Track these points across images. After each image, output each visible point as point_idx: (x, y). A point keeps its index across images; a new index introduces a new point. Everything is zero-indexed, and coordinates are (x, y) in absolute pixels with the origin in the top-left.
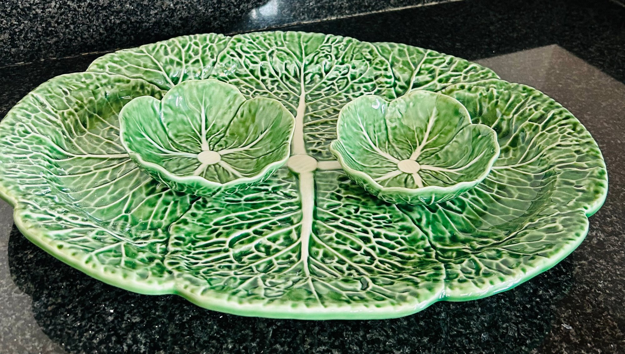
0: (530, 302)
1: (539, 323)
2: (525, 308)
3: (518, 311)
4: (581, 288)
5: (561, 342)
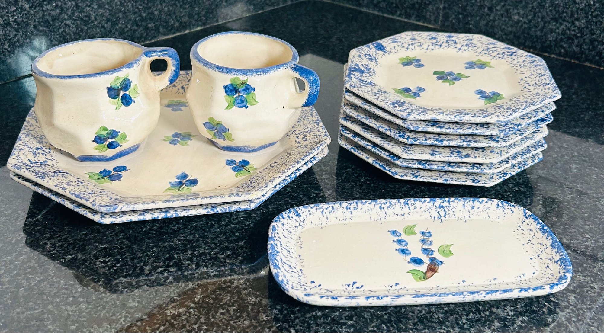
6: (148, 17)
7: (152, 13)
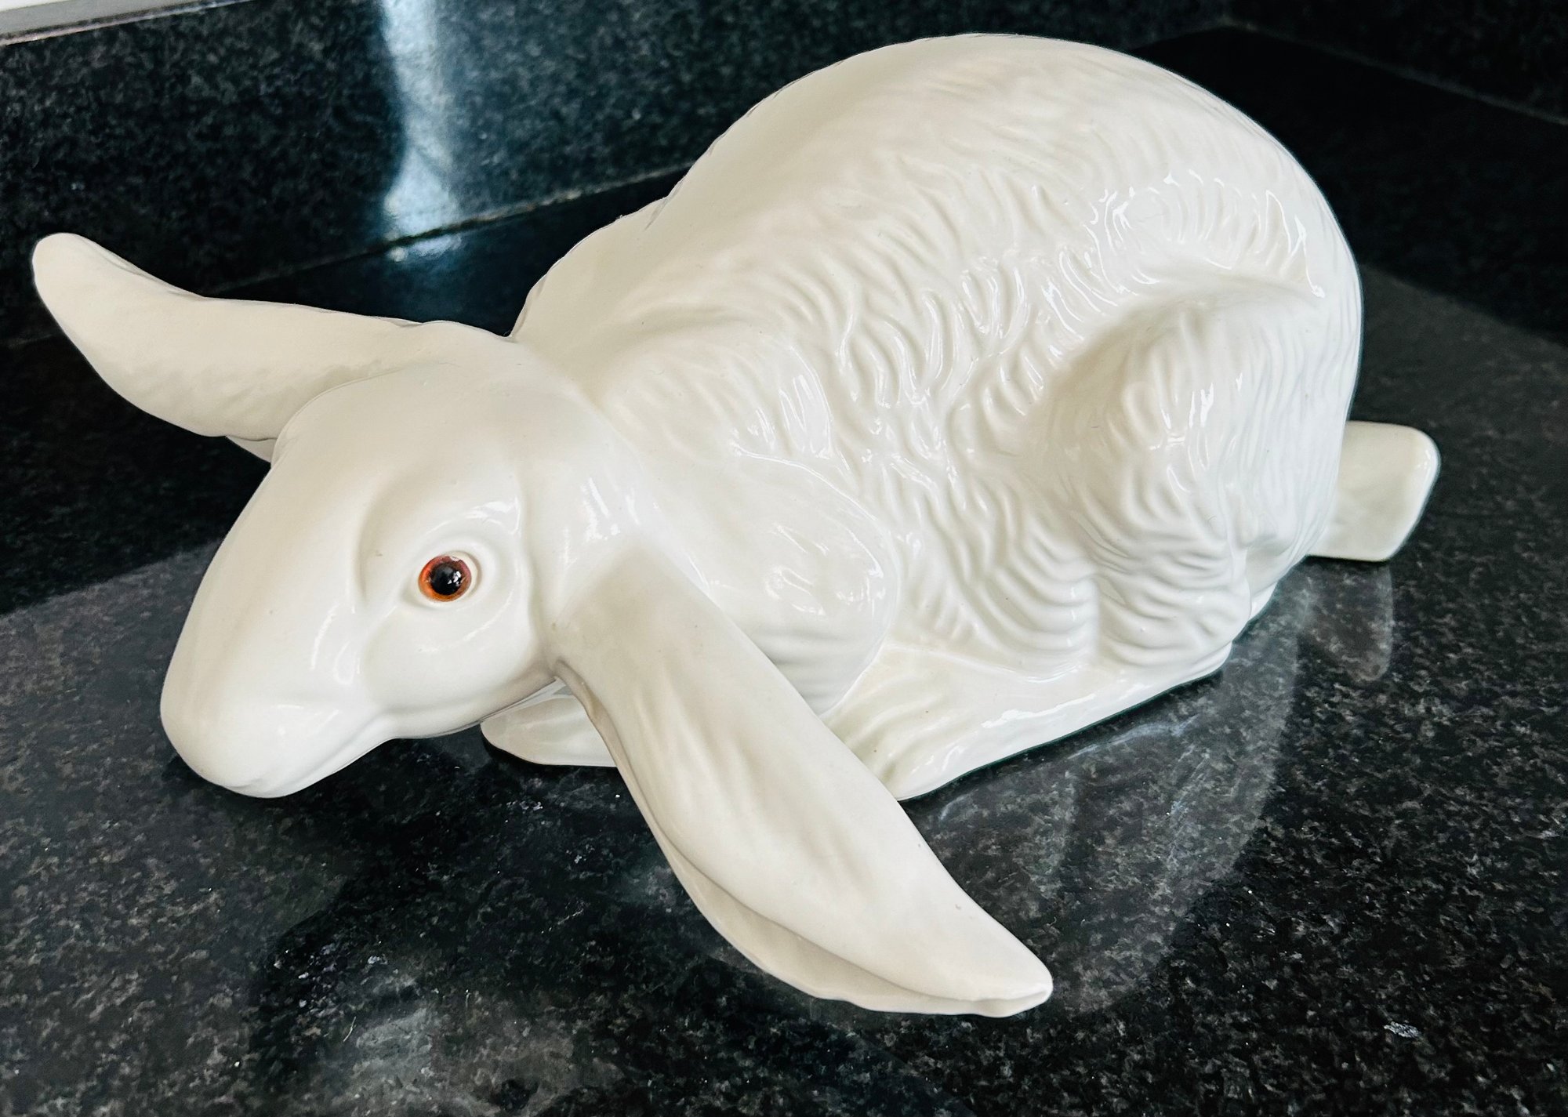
0: (1274, 969)
1: (1315, 1035)
2: (1260, 990)
3: (1243, 1008)
4: (1419, 891)
5: (1394, 1086)
6: (698, 85)
7: (714, 73)
